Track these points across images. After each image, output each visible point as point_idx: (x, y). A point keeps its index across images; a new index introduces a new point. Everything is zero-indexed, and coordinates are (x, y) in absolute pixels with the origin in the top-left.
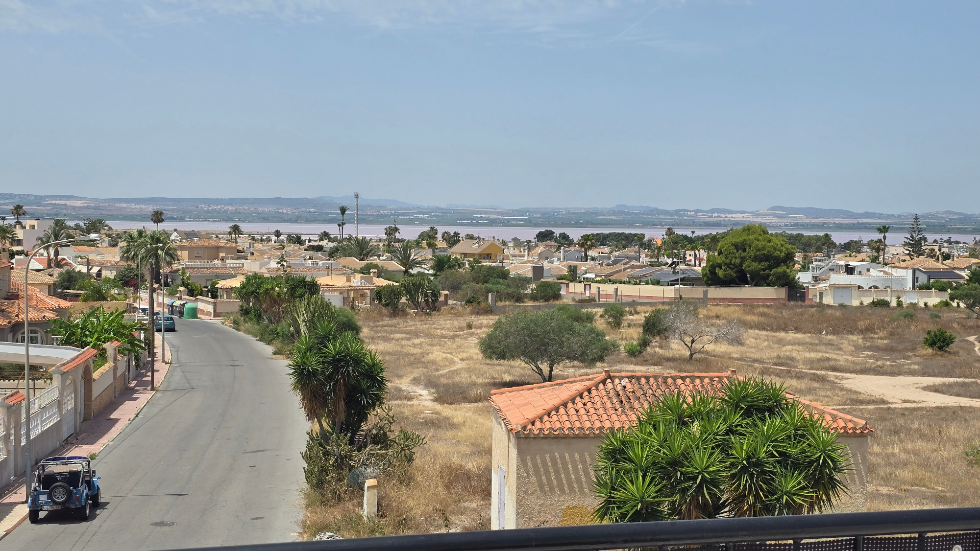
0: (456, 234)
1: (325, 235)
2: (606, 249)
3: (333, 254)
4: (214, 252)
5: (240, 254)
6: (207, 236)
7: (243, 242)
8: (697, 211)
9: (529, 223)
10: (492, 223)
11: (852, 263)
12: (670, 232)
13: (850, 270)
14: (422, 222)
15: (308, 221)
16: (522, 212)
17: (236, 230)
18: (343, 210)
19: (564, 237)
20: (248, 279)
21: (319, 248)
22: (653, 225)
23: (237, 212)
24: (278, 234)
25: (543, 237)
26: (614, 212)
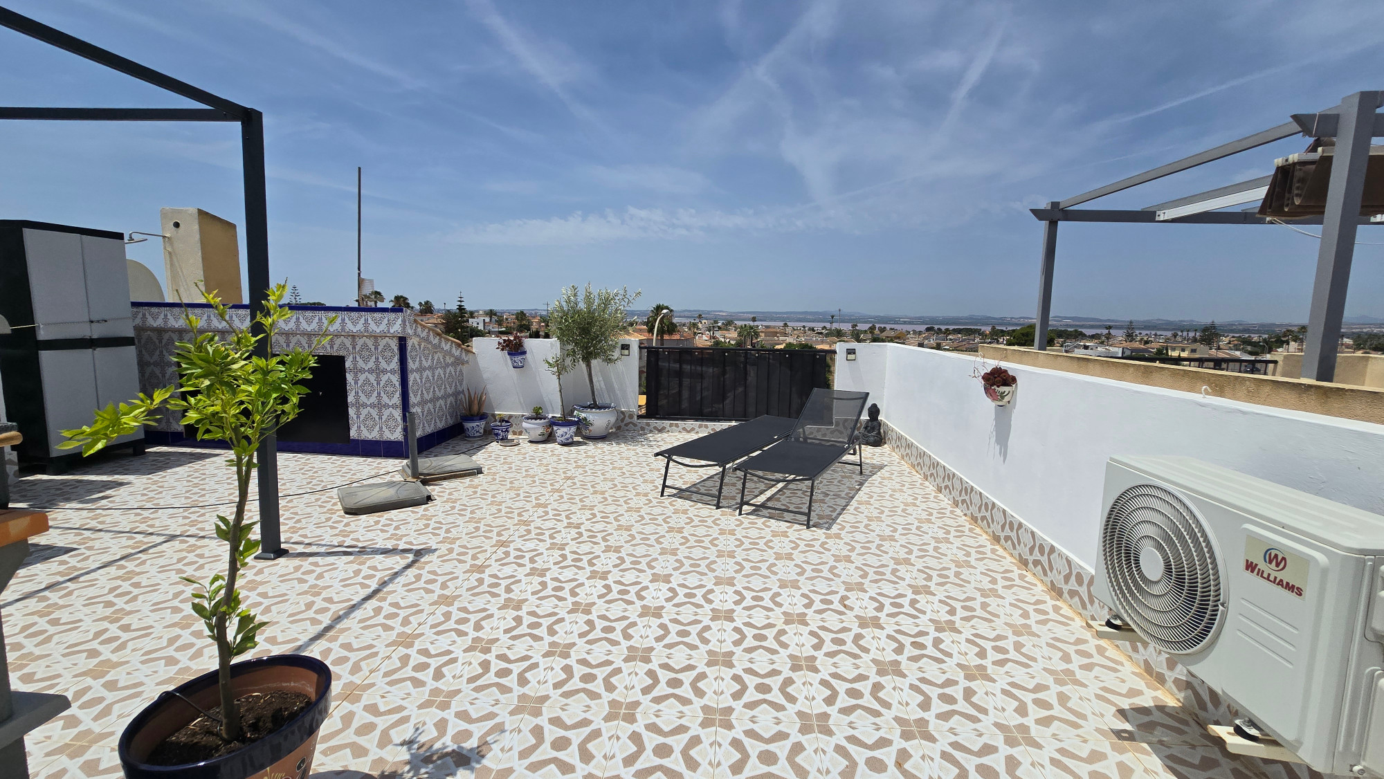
0: (885, 328)
1: (824, 328)
2: (960, 335)
3: (827, 335)
4: (775, 334)
5: (785, 335)
6: (774, 327)
7: (789, 330)
8: (1011, 318)
9: (923, 323)
10: (905, 323)
11: (1087, 344)
12: (993, 328)
13: (1086, 347)
14: (870, 322)
15: (818, 322)
16: (920, 318)
17: (786, 325)
18: (833, 317)
19: (939, 329)
20: (787, 344)
21: (821, 333)
22: (987, 324)
23: (788, 318)
24: (804, 327)
25: (928, 329)
26: (966, 318)
